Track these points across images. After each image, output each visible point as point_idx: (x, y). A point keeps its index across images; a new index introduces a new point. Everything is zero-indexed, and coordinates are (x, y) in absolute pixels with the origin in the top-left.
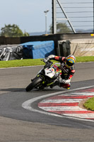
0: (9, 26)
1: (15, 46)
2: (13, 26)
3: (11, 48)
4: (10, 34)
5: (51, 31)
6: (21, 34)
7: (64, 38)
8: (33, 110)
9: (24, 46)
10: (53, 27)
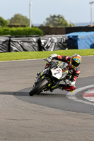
0: (54, 16)
1: (60, 37)
2: (58, 17)
3: (56, 38)
4: (54, 24)
6: (66, 24)
8: (77, 100)
9: (69, 37)
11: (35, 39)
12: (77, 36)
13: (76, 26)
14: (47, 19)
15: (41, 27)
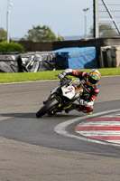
0: (39, 28)
1: (46, 54)
2: (44, 27)
3: (41, 56)
4: (39, 38)
5: (92, 34)
6: (53, 38)
7: (109, 43)
8: (68, 135)
9: (57, 53)
10: (94, 29)
11: (14, 57)
12: (67, 53)
13: (66, 40)
14: (30, 31)
15: (22, 42)
